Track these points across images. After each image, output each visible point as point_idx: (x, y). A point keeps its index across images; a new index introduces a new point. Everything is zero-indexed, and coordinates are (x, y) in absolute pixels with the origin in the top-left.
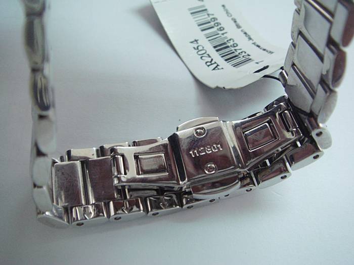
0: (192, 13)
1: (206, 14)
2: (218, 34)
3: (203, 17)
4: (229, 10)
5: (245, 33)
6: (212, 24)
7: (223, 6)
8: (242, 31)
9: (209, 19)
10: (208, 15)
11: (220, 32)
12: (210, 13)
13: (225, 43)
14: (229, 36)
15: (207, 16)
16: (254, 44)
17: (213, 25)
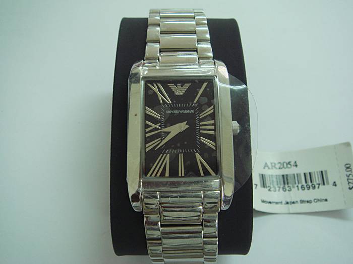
0: (322, 172)
1: (320, 182)
2: (298, 183)
3: (317, 179)
4: (321, 203)
5: (293, 203)
6: (310, 184)
7: (326, 200)
8: (297, 202)
9: (315, 183)
10: (319, 184)
11: (300, 186)
12: (321, 186)
13: (288, 183)
14: (294, 190)
15: (318, 182)
16: (281, 202)
17: (308, 184)
